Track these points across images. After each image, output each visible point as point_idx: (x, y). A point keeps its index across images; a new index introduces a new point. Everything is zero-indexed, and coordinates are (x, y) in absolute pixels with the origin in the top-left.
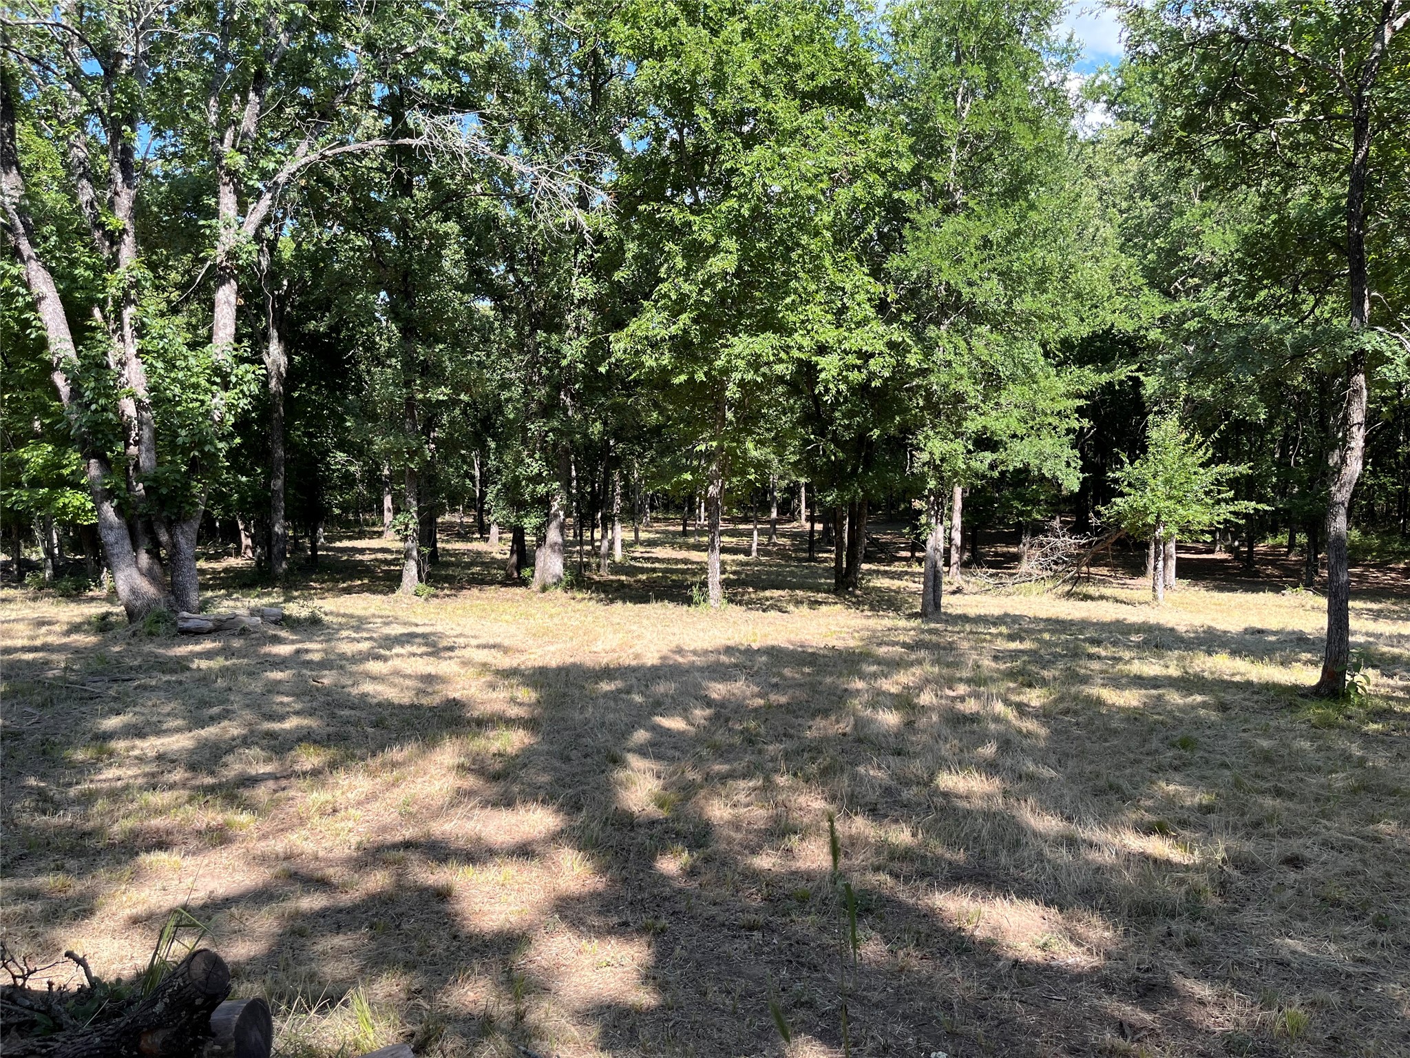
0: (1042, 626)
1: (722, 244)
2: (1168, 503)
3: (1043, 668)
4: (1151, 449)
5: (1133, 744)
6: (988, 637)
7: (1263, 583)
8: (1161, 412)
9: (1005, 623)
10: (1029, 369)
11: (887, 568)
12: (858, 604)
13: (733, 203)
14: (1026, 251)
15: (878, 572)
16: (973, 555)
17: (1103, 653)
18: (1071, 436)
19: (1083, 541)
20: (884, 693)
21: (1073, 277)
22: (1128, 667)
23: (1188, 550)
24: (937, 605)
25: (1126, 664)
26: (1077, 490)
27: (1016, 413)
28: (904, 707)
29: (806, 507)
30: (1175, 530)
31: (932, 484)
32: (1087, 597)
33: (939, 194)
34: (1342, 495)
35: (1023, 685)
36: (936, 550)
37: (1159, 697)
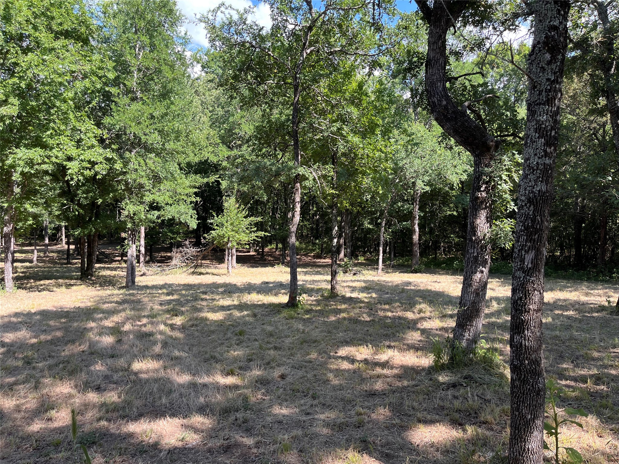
0: (181, 287)
1: (10, 100)
2: (232, 233)
3: (182, 307)
4: (225, 211)
5: (221, 336)
6: (157, 295)
7: (268, 263)
8: (229, 196)
9: (165, 288)
10: (173, 175)
11: (109, 266)
12: (93, 284)
13: (16, 80)
14: (170, 122)
15: (104, 268)
16: (151, 258)
17: (208, 298)
18: (192, 205)
19: (199, 250)
20: (105, 327)
21: (191, 136)
22: (218, 303)
23: (240, 252)
24: (133, 282)
25: (217, 301)
26: (195, 228)
27: (168, 193)
28: (116, 333)
29: (66, 237)
30: (235, 244)
31: (129, 225)
32: (201, 274)
33: (129, 91)
34: (294, 229)
35: (173, 315)
36: (132, 256)
37: (231, 314)
